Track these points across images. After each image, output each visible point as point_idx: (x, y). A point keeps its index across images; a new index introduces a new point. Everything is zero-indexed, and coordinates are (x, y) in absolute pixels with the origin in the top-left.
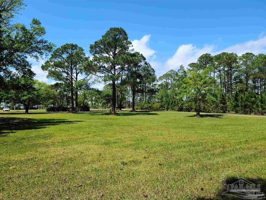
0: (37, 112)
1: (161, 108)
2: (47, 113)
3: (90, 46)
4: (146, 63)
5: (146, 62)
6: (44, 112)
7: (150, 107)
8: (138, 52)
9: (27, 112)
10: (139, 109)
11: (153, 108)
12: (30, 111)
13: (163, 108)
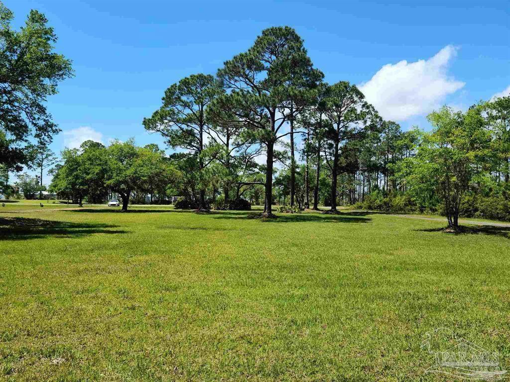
0: (150, 209)
1: (409, 207)
2: (173, 211)
3: (218, 71)
4: (365, 105)
5: (366, 103)
6: (170, 209)
7: (385, 203)
8: (346, 81)
9: (125, 210)
10: (365, 208)
11: (392, 206)
12: (131, 207)
13: (413, 208)
